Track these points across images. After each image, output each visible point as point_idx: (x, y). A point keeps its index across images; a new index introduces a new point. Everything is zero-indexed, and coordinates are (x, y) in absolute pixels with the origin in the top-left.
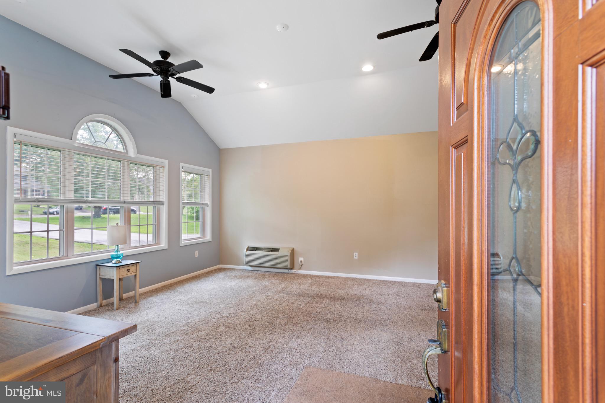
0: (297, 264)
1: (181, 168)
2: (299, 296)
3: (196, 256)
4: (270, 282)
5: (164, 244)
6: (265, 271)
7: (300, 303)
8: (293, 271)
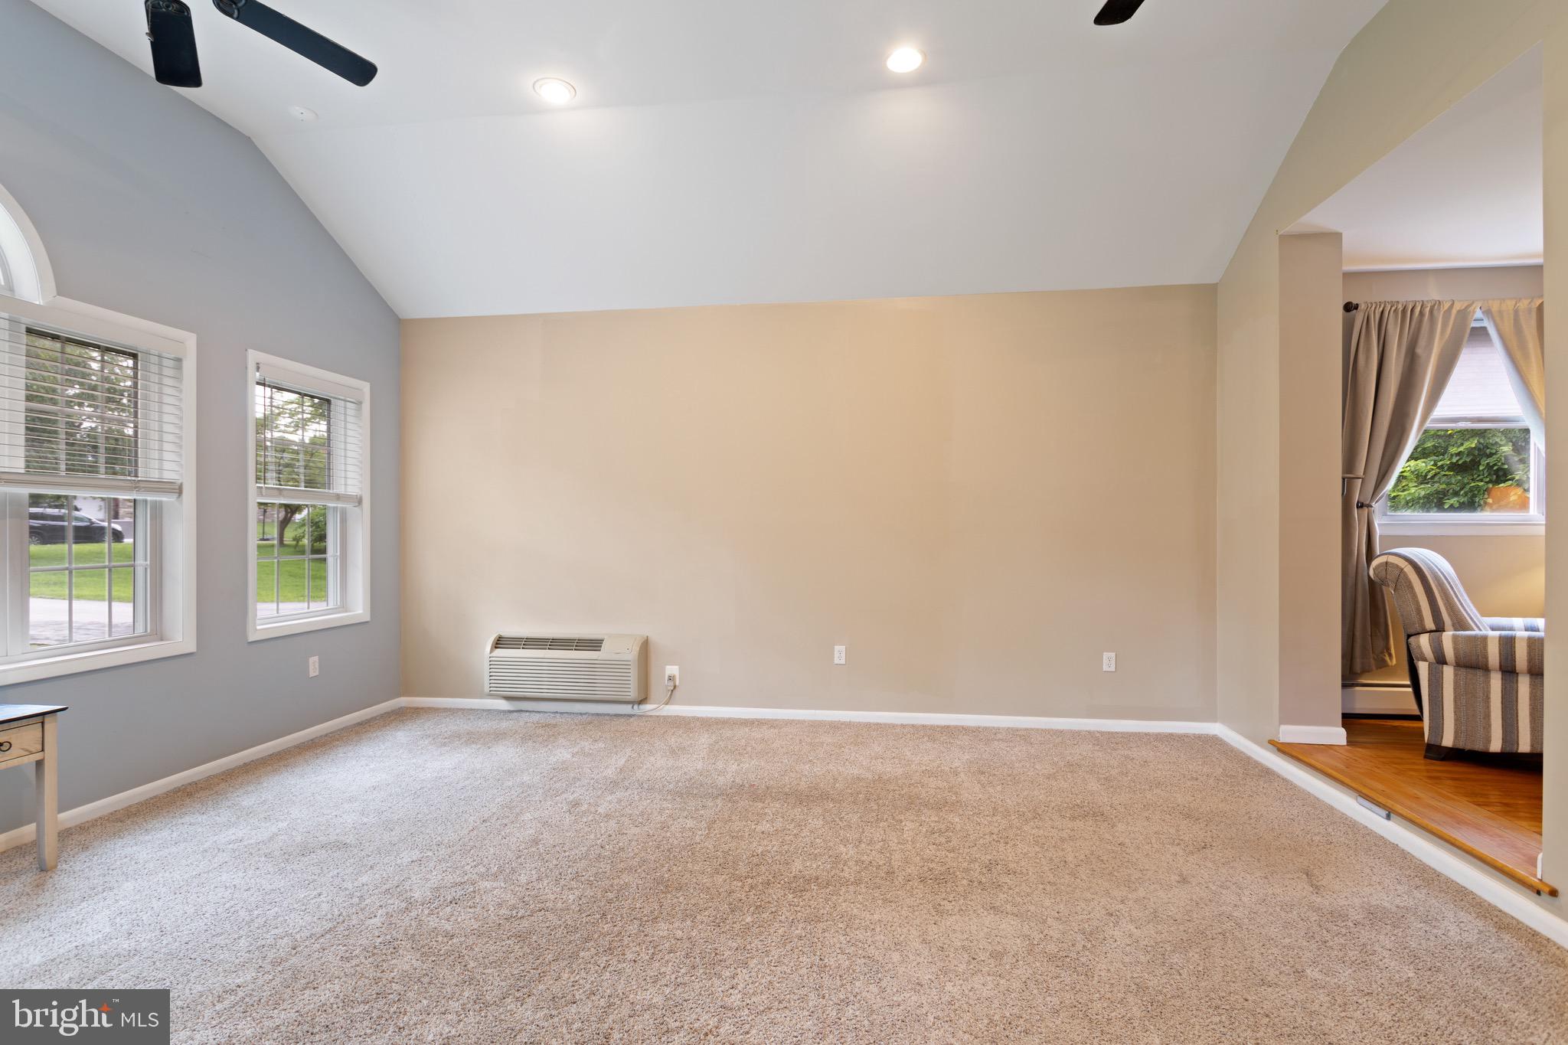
0: (658, 688)
1: (251, 366)
2: (681, 795)
3: (312, 674)
4: (576, 750)
5: (182, 637)
6: (557, 712)
7: (690, 823)
8: (647, 707)
